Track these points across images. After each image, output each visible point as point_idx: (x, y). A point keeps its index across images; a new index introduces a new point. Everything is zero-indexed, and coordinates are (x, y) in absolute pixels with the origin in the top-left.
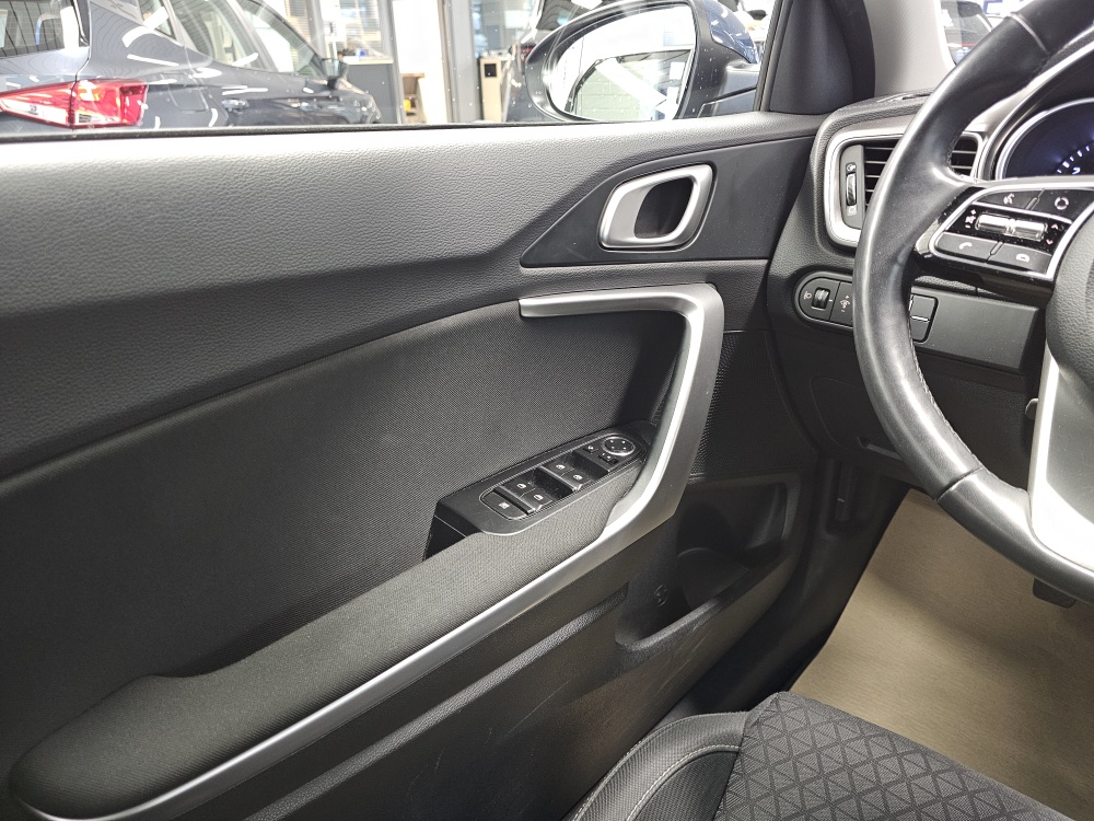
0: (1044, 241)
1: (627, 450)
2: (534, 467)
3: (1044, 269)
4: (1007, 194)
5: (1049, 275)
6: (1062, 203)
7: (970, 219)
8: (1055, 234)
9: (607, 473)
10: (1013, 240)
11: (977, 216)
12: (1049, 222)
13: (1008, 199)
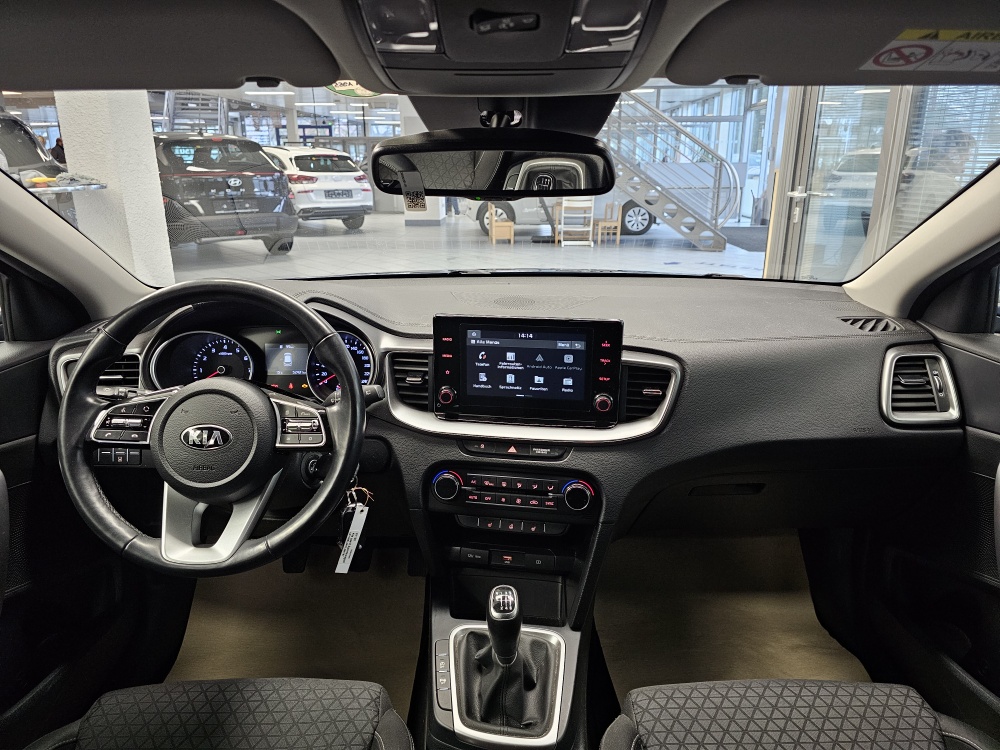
0: (143, 427)
3: (145, 439)
4: (122, 407)
5: (147, 442)
6: (146, 409)
7: (107, 422)
8: (146, 423)
10: (129, 428)
11: (111, 420)
12: (143, 418)
13: (123, 410)
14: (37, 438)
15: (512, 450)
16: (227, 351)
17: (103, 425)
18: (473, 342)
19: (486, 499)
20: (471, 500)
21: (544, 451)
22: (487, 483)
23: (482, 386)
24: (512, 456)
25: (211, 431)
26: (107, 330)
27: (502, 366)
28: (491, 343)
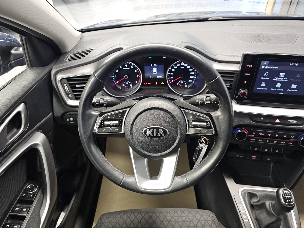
0: (119, 125)
1: (36, 188)
2: (8, 215)
3: (121, 131)
4: (108, 116)
5: (123, 132)
6: (120, 116)
7: (102, 124)
8: (121, 123)
9: (33, 201)
10: (113, 126)
11: (104, 122)
12: (119, 120)
13: (109, 117)
14: (53, 114)
15: (278, 121)
16: (127, 67)
17: (101, 126)
18: (263, 67)
19: (260, 140)
20: (251, 140)
21: (294, 122)
22: (261, 134)
23: (262, 89)
24: (277, 123)
25: (158, 129)
26: (96, 75)
27: (276, 79)
28: (273, 68)
